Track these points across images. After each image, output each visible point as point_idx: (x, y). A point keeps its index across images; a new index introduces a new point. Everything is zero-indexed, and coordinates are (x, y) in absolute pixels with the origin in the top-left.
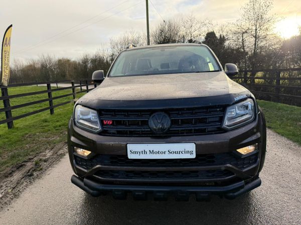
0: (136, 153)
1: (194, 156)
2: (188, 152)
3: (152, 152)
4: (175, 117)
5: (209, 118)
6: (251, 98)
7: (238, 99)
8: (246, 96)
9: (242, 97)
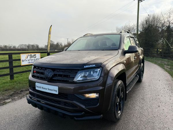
0: (38, 87)
1: (57, 93)
2: (55, 91)
3: (43, 88)
4: (56, 73)
5: (70, 75)
6: (102, 67)
7: (87, 66)
8: (94, 66)
9: (91, 66)
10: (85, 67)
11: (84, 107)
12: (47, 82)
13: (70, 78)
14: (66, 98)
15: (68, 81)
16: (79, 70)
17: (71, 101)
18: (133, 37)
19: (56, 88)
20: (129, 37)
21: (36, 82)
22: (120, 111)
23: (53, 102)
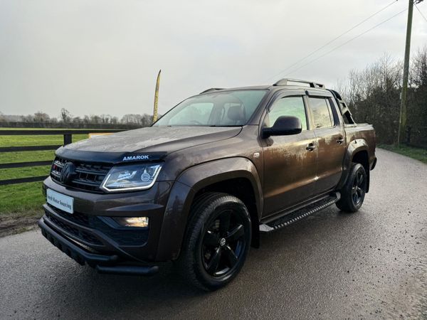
2: (69, 206)
3: (54, 199)
4: (79, 170)
5: (98, 176)
6: (164, 161)
7: (130, 158)
8: (146, 157)
9: (138, 157)
10: (125, 159)
11: (116, 245)
12: (64, 188)
13: (97, 182)
14: (86, 224)
15: (95, 187)
16: (111, 165)
17: (91, 230)
18: (328, 98)
19: (70, 201)
20: (302, 96)
21: (48, 188)
22: (231, 267)
23: (68, 230)
